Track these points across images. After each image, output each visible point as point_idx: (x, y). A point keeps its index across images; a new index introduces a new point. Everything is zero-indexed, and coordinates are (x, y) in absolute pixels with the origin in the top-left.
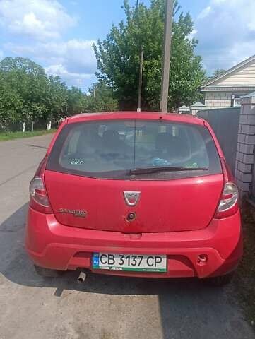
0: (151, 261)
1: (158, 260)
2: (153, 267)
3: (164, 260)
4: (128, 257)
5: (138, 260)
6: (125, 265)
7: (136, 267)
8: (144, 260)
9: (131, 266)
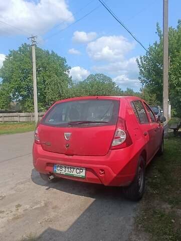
0: (78, 171)
1: (81, 171)
2: (79, 174)
3: (84, 171)
4: (68, 168)
5: (72, 170)
6: (67, 172)
7: (71, 173)
8: (75, 170)
9: (69, 173)
